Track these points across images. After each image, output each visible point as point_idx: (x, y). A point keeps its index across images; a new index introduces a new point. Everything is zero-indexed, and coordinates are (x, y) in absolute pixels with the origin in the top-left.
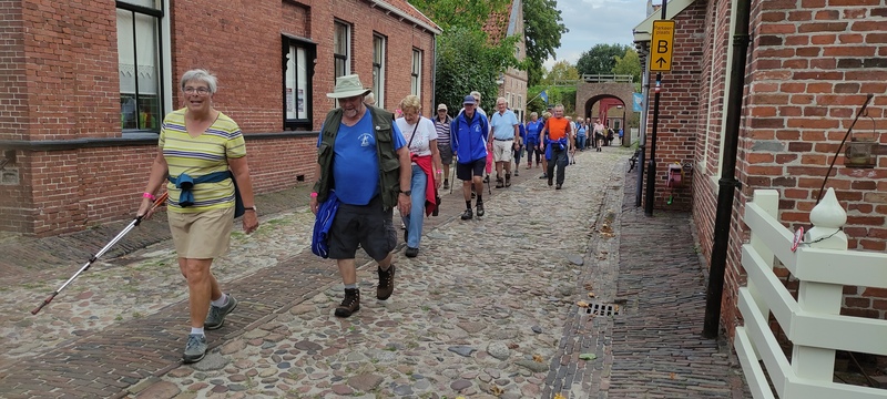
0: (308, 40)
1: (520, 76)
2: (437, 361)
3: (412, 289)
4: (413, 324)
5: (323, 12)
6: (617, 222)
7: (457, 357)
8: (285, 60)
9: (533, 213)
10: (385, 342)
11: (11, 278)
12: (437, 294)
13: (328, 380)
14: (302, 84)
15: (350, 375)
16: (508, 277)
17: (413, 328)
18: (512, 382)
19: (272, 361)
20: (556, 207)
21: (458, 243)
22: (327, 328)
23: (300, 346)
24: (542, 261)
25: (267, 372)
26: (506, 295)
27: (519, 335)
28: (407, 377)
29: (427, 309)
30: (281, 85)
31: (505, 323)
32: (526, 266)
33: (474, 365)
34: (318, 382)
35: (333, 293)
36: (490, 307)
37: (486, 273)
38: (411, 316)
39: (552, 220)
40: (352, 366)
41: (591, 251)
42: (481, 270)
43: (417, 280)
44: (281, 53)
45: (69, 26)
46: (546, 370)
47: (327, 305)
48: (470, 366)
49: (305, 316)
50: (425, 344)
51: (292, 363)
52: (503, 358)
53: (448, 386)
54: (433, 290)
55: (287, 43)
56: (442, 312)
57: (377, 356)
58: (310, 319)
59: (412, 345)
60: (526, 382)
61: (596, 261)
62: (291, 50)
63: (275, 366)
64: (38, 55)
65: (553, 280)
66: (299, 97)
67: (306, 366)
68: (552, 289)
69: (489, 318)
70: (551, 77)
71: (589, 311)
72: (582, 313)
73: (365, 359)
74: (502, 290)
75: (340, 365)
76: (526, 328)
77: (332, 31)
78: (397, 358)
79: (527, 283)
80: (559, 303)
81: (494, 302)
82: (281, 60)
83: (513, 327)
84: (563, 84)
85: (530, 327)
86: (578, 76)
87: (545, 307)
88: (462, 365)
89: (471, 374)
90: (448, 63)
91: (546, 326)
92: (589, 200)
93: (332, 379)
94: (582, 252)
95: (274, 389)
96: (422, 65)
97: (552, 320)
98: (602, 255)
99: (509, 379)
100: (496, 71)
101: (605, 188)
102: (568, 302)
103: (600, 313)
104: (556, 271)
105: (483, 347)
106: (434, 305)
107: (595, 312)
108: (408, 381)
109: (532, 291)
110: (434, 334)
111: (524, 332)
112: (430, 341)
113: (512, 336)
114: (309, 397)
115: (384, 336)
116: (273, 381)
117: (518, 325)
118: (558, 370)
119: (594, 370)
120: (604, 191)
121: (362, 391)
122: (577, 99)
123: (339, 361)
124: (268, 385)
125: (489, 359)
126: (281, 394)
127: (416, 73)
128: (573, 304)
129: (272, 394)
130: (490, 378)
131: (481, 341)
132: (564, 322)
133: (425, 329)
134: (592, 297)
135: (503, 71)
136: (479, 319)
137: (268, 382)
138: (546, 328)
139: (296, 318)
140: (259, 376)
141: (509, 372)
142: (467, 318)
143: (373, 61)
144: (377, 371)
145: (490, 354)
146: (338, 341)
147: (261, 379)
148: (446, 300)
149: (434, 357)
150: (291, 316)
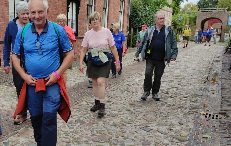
1: (169, 10)
2: (135, 132)
3: (121, 102)
4: (123, 116)
6: (219, 77)
7: (144, 132)
8: (68, 8)
9: (176, 72)
10: (111, 123)
12: (132, 104)
14: (74, 18)
15: (98, 134)
16: (165, 99)
17: (123, 118)
18: (170, 144)
19: (67, 126)
20: (187, 69)
22: (87, 115)
23: (77, 121)
24: (182, 93)
25: (65, 130)
26: (165, 107)
27: (173, 125)
28: (122, 137)
29: (129, 111)
31: (165, 119)
32: (174, 95)
33: (152, 135)
34: (86, 136)
35: (89, 102)
36: (157, 112)
38: (122, 113)
39: (186, 75)
40: (98, 131)
41: (206, 90)
43: (123, 99)
47: (86, 106)
48: (150, 136)
50: (129, 125)
51: (75, 127)
52: (165, 134)
53: (140, 143)
54: (131, 103)
56: (136, 112)
57: (109, 128)
58: (80, 111)
59: (123, 125)
60: (177, 145)
61: (209, 94)
63: (68, 128)
65: (187, 102)
66: (73, 23)
67: (80, 129)
68: (187, 106)
69: (157, 116)
70: (184, 10)
71: (206, 117)
72: (203, 117)
73: (104, 129)
75: (94, 130)
76: (175, 122)
78: (117, 129)
79: (175, 102)
80: (191, 112)
81: (159, 109)
82: (66, 8)
83: (169, 121)
84: (190, 13)
85: (177, 121)
86: (198, 9)
87: (184, 113)
88: (146, 135)
89: (151, 139)
90: (136, 6)
91: (185, 122)
92: (204, 66)
93: (91, 135)
94: (201, 90)
95: (69, 137)
96: (124, 7)
97: (188, 119)
98: (212, 92)
99: (168, 143)
100: (158, 9)
101: (212, 61)
102: (195, 112)
103: (212, 118)
104: (189, 97)
105: (155, 128)
106: (132, 109)
107: (209, 117)
108: (122, 139)
109: (177, 106)
110: (132, 121)
111: (174, 124)
112: (131, 124)
113: (169, 125)
114: (82, 141)
115: (111, 120)
116: (68, 134)
117: (171, 120)
118: (192, 141)
119: (211, 143)
120: (211, 62)
121: (104, 141)
122: (197, 20)
123: (93, 128)
124: (66, 135)
125: (158, 134)
126: (71, 139)
127: (121, 11)
128: (198, 113)
129: (68, 138)
130: (159, 142)
131: (154, 126)
132: (194, 121)
133: (128, 119)
134: (208, 110)
135: (161, 8)
136: (152, 116)
137: (66, 134)
138: (185, 123)
139: (75, 110)
140: (63, 131)
141: (169, 140)
142: (147, 115)
143: (103, 6)
144: (109, 134)
145: (159, 132)
146: (92, 120)
147: (63, 132)
148: (137, 108)
149: (133, 130)
150: (73, 109)
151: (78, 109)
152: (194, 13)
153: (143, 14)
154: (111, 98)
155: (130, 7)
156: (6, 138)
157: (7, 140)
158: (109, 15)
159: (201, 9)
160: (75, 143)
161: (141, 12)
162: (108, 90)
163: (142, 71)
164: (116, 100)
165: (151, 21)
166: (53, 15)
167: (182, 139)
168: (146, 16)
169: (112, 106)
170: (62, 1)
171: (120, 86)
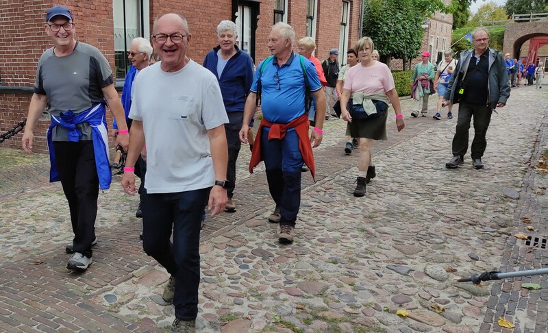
1: (445, 19)
2: (376, 276)
3: (347, 212)
4: (351, 243)
7: (396, 275)
8: (234, 17)
10: (327, 256)
12: (370, 217)
14: (247, 38)
15: (299, 280)
16: (440, 206)
17: (352, 246)
18: (452, 302)
19: (234, 263)
21: (387, 174)
23: (256, 253)
24: (475, 193)
25: (232, 271)
26: (439, 223)
27: (458, 260)
28: (350, 287)
29: (363, 230)
31: (440, 248)
32: (459, 197)
33: (413, 283)
34: (273, 283)
36: (424, 233)
37: (418, 202)
38: (348, 235)
40: (300, 273)
41: (528, 186)
42: (412, 199)
43: (351, 205)
44: (230, 12)
46: (487, 294)
48: (408, 283)
50: (364, 261)
51: (251, 265)
52: (441, 280)
53: (389, 299)
54: (367, 214)
56: (377, 234)
57: (322, 266)
58: (262, 232)
59: (351, 260)
60: (466, 304)
61: (533, 196)
63: (237, 267)
65: (487, 212)
67: (261, 270)
68: (488, 221)
69: (424, 243)
70: (476, 19)
71: (528, 243)
72: (520, 245)
73: (311, 269)
74: (435, 219)
75: (290, 271)
76: (463, 254)
78: (340, 270)
79: (460, 213)
80: (495, 234)
81: (427, 228)
82: (231, 17)
83: (449, 252)
84: (490, 25)
85: (466, 254)
86: (507, 17)
87: (480, 236)
88: (401, 282)
89: (411, 291)
90: (375, 11)
91: (482, 254)
92: (522, 137)
93: (284, 282)
94: (517, 187)
95: (239, 285)
96: (351, 14)
97: (489, 248)
98: (539, 190)
99: (449, 299)
100: (422, 16)
101: (539, 125)
102: (505, 234)
103: (540, 246)
104: (490, 203)
105: (420, 267)
106: (370, 228)
107: (535, 244)
108: (351, 291)
109: (466, 220)
110: (372, 253)
111: (460, 258)
112: (368, 258)
113: (449, 261)
114: (267, 295)
115: (326, 250)
116: (237, 279)
117: (454, 251)
118: (499, 296)
119: (539, 299)
120: (538, 128)
121: (311, 295)
122: (505, 39)
123: (289, 267)
124: (233, 281)
125: (427, 279)
126: (244, 289)
127: (345, 22)
128: (510, 235)
129: (237, 288)
130: (429, 296)
131: (418, 262)
132: (502, 252)
133: (362, 248)
134: (531, 230)
135: (429, 16)
136: (414, 242)
137: (233, 279)
138: (483, 256)
139: (250, 229)
140: (226, 273)
141: (449, 293)
142: (401, 241)
143: (306, 13)
144: (322, 279)
145: (428, 275)
146: (287, 251)
147: (227, 276)
148: (381, 224)
149: (373, 272)
150: (246, 228)
151: (258, 228)
152: (499, 24)
153: (390, 28)
154: (325, 204)
155: (363, 15)
156: (109, 286)
157: (113, 291)
158: (320, 32)
159: (513, 15)
160: (253, 299)
161: (387, 24)
162: (319, 188)
163: (390, 147)
164: (335, 209)
165: (408, 43)
166: (204, 33)
167: (476, 291)
168: (397, 32)
169: (328, 221)
170: (221, 4)
171: (343, 178)
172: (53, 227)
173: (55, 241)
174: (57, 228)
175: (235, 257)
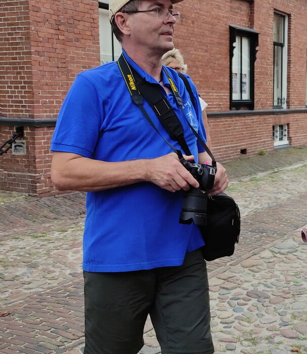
0: (252, 30)
5: (265, 5)
8: (232, 48)
11: (21, 229)
13: (277, 325)
14: (246, 70)
15: (295, 322)
19: (228, 306)
22: (273, 280)
23: (251, 294)
25: (225, 314)
30: (228, 70)
34: (269, 326)
35: (277, 250)
40: (296, 314)
44: (228, 42)
45: (64, 24)
47: (271, 260)
49: (254, 269)
55: (234, 33)
58: (258, 272)
62: (238, 39)
63: (230, 310)
64: (40, 49)
66: (244, 80)
67: (257, 312)
75: (286, 313)
77: (272, 21)
82: (228, 48)
93: (280, 324)
95: (232, 329)
114: (261, 338)
116: (230, 323)
123: (285, 308)
124: (226, 325)
126: (237, 333)
129: (229, 333)
137: (226, 323)
139: (246, 270)
140: (218, 318)
146: (283, 292)
147: (220, 320)
150: (242, 269)
151: (254, 268)
160: (246, 343)
166: (200, 63)
172: (24, 274)
173: (26, 289)
174: (29, 275)
175: (228, 300)
